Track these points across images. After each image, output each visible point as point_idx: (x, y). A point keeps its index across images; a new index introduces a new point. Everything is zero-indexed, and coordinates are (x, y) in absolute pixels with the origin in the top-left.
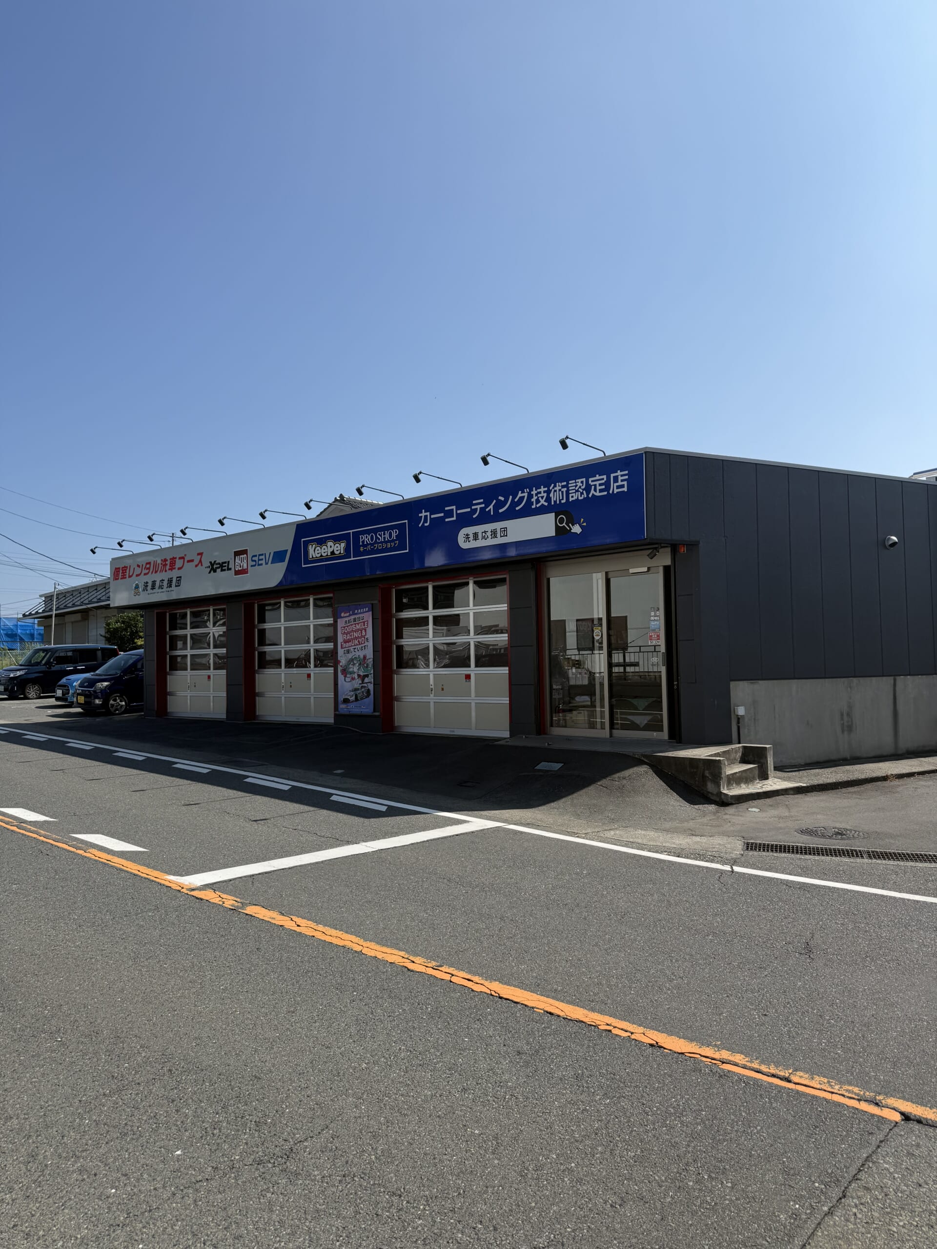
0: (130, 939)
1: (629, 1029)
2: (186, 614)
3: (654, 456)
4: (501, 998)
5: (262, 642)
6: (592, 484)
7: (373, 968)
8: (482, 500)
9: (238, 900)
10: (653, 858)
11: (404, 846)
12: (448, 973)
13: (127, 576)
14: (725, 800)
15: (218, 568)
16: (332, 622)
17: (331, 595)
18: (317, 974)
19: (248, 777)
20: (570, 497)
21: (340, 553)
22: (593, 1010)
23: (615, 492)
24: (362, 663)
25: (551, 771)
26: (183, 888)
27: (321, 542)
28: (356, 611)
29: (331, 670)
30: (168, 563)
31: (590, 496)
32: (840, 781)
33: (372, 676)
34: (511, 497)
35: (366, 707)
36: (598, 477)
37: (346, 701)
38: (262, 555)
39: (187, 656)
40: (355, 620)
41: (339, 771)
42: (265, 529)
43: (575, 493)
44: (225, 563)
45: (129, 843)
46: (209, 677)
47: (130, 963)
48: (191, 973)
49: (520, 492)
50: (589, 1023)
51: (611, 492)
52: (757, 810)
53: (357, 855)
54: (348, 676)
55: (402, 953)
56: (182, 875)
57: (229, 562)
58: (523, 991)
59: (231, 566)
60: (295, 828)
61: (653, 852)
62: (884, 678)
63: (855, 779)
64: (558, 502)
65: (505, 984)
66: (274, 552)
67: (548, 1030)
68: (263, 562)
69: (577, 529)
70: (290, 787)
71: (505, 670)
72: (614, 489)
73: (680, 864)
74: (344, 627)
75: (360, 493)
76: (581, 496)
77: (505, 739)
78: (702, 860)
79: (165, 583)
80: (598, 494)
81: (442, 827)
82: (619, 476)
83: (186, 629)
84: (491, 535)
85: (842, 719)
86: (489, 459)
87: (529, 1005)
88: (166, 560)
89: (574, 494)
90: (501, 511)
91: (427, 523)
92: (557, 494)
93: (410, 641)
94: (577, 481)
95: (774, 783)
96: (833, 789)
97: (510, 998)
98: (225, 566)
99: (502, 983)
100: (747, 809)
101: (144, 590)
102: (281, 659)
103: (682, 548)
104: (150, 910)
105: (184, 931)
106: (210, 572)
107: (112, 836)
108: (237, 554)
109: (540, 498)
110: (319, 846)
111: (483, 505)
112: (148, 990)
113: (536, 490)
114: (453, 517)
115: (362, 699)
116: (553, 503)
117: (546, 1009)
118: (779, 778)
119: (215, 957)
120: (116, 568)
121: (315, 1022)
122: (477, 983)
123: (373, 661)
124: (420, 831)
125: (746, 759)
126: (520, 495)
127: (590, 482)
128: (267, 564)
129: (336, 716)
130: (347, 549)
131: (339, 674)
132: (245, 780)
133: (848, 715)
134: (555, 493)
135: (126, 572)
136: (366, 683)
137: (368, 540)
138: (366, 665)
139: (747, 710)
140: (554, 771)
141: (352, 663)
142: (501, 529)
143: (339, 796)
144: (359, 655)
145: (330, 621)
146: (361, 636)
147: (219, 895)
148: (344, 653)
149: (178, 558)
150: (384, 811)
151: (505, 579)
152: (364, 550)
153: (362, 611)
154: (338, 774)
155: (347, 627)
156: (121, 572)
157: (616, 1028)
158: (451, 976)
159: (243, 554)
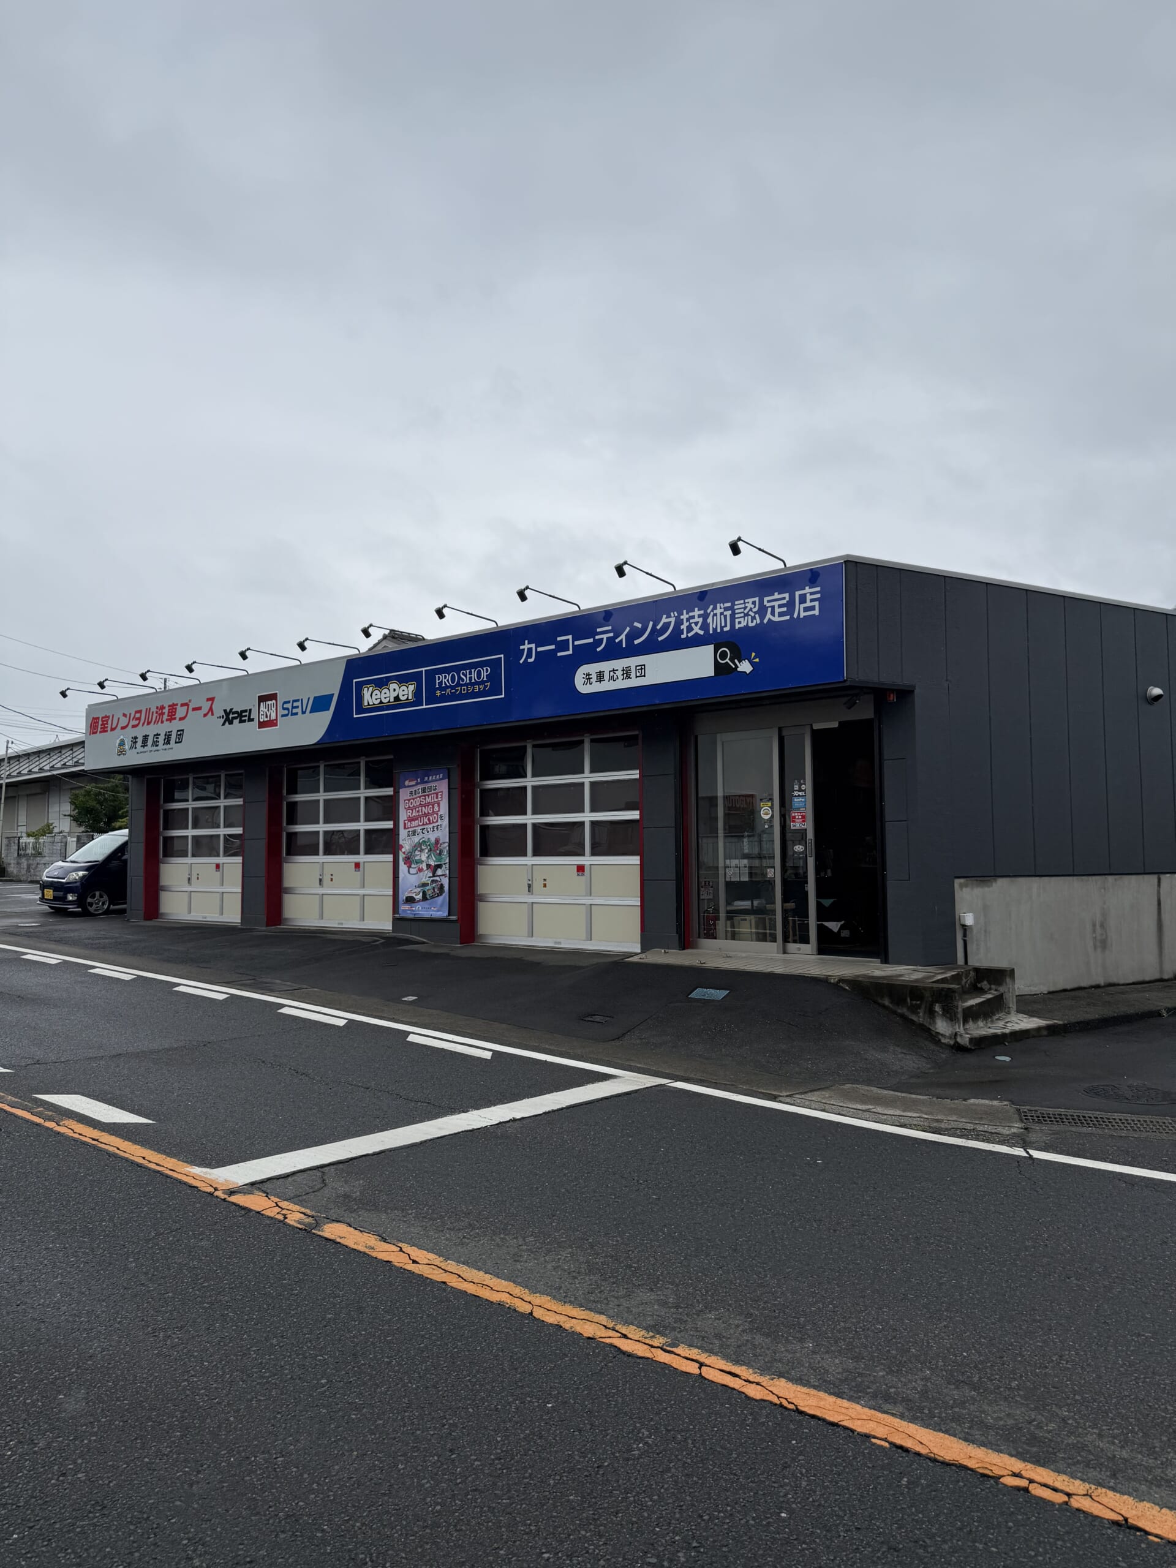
2: (188, 779)
3: (857, 567)
4: (802, 1413)
5: (292, 821)
6: (768, 605)
8: (610, 628)
9: (308, 1211)
10: (907, 1137)
12: (691, 1360)
13: (109, 729)
14: (962, 1044)
15: (236, 718)
16: (392, 793)
17: (392, 757)
19: (284, 1006)
20: (737, 623)
21: (407, 699)
23: (801, 617)
24: (433, 849)
25: (714, 1001)
27: (381, 684)
28: (426, 778)
29: (389, 858)
30: (166, 711)
31: (765, 621)
33: (447, 866)
34: (651, 623)
35: (438, 909)
36: (776, 596)
37: (410, 900)
39: (186, 837)
40: (424, 790)
41: (410, 999)
42: (302, 665)
43: (744, 617)
44: (246, 711)
46: (218, 866)
49: (665, 616)
51: (795, 616)
52: (1008, 1059)
54: (413, 866)
56: (213, 1168)
57: (250, 710)
58: (835, 1398)
59: (254, 715)
60: (367, 1086)
61: (900, 1126)
62: (1146, 877)
63: (1122, 1014)
64: (719, 630)
65: (796, 1382)
67: (918, 1490)
69: (745, 667)
70: (347, 1021)
71: (636, 860)
72: (800, 611)
73: (950, 1146)
74: (409, 800)
75: (440, 614)
76: (752, 622)
77: (636, 954)
79: (161, 739)
80: (776, 619)
81: (580, 1086)
82: (808, 595)
83: (187, 801)
84: (623, 675)
85: (1094, 931)
86: (626, 568)
88: (162, 708)
89: (742, 620)
90: (636, 642)
91: (531, 658)
92: (718, 619)
93: (498, 820)
94: (746, 601)
95: (1019, 1021)
96: (1099, 1028)
97: (818, 1415)
98: (245, 716)
101: (131, 748)
102: (318, 844)
103: (892, 695)
106: (224, 724)
107: (96, 1098)
108: (262, 699)
109: (693, 625)
110: (407, 1116)
111: (611, 634)
113: (687, 613)
114: (569, 650)
115: (432, 897)
116: (711, 632)
118: (1024, 1013)
120: (94, 718)
122: (750, 1382)
123: (449, 846)
124: (552, 1092)
125: (979, 985)
126: (664, 620)
127: (765, 603)
129: (395, 921)
130: (418, 693)
131: (401, 863)
132: (279, 1011)
133: (1102, 926)
134: (715, 617)
135: (107, 724)
136: (439, 876)
137: (448, 680)
138: (438, 852)
139: (976, 919)
140: (719, 1001)
141: (419, 849)
142: (636, 666)
143: (421, 1036)
144: (429, 839)
145: (389, 791)
146: (433, 811)
147: (276, 1203)
148: (409, 835)
149: (179, 705)
150: (489, 1058)
151: (636, 737)
152: (442, 695)
153: (434, 778)
154: (410, 1003)
155: (414, 799)
156: (100, 723)
157: (1035, 1484)
158: (697, 1365)
159: (271, 700)
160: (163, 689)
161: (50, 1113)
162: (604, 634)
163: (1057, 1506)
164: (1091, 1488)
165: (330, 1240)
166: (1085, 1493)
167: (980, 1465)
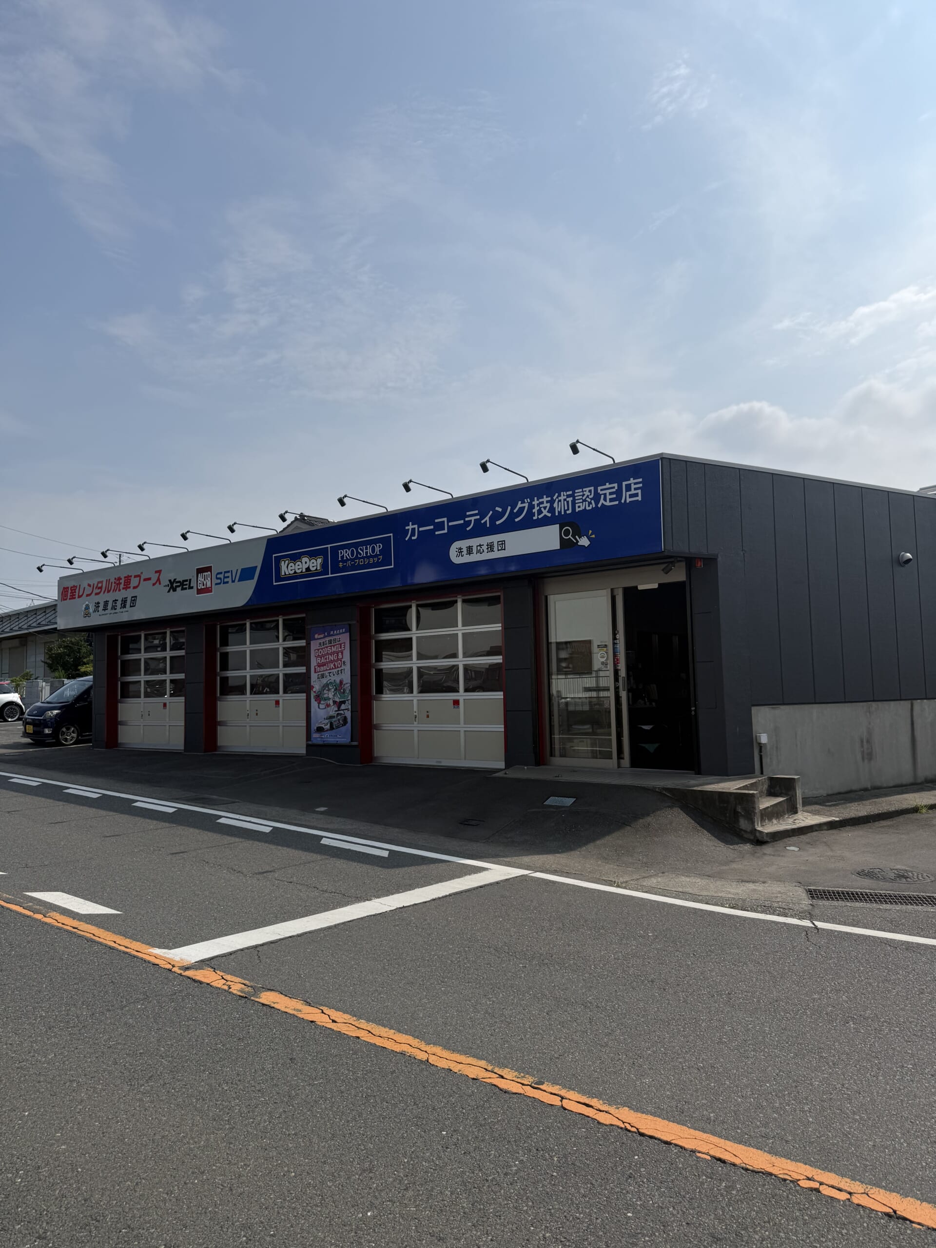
0: (119, 1047)
1: (841, 1186)
2: (140, 637)
3: (670, 462)
4: (642, 1135)
5: (225, 667)
6: (601, 492)
7: (454, 1089)
8: (477, 512)
9: (247, 982)
10: (719, 913)
11: (426, 902)
12: (555, 1094)
13: (77, 596)
14: (760, 838)
15: (179, 586)
16: (305, 644)
17: (304, 615)
18: (383, 1100)
19: (221, 817)
20: (577, 507)
21: (316, 570)
22: (773, 1152)
23: (628, 502)
24: (338, 688)
25: (564, 807)
26: (173, 966)
27: (295, 558)
28: (332, 632)
29: (303, 696)
30: (122, 581)
31: (599, 505)
32: (872, 813)
33: (350, 702)
34: (509, 508)
35: (342, 737)
36: (608, 485)
37: (320, 730)
38: (228, 572)
39: (140, 682)
40: (330, 642)
41: (322, 809)
42: (231, 544)
43: (582, 502)
44: (186, 581)
45: (96, 902)
46: (165, 705)
47: (126, 1088)
48: (211, 1104)
49: (520, 502)
50: (780, 1176)
51: (623, 501)
52: (796, 849)
53: (374, 915)
54: (322, 702)
55: (483, 1063)
56: (170, 949)
57: (190, 580)
58: (666, 1122)
59: (193, 584)
60: (290, 881)
61: (713, 905)
62: (902, 702)
63: (886, 811)
64: (563, 513)
65: (637, 1110)
66: (242, 569)
67: (734, 1192)
68: (229, 580)
69: (584, 542)
70: (272, 828)
71: (499, 695)
72: (626, 498)
73: (753, 920)
74: (318, 650)
75: (342, 502)
76: (589, 506)
77: (501, 770)
78: (773, 914)
79: (119, 604)
80: (608, 503)
81: (459, 877)
82: (632, 485)
83: (140, 653)
84: (488, 549)
85: (862, 746)
86: (488, 465)
87: (686, 1147)
88: (119, 579)
89: (581, 504)
90: (498, 523)
91: (414, 536)
92: (562, 503)
93: (389, 665)
94: (584, 490)
95: (805, 819)
96: (865, 823)
97: (656, 1136)
98: (186, 585)
99: (633, 1109)
100: (785, 847)
101: (94, 611)
102: (245, 685)
103: (699, 563)
104: (137, 1001)
105: (188, 1033)
106: (169, 591)
107: (75, 894)
108: (200, 571)
109: (542, 509)
110: (324, 904)
111: (478, 517)
112: (157, 1137)
113: (538, 500)
114: (444, 530)
115: (338, 727)
116: (557, 514)
117: (712, 1153)
118: (810, 813)
119: (238, 1075)
120: (64, 588)
121: (406, 1189)
122: (601, 1111)
123: (351, 686)
124: (437, 883)
125: (772, 791)
126: (520, 505)
127: (599, 491)
128: (233, 581)
129: (308, 746)
130: (324, 565)
131: (313, 700)
132: (218, 821)
133: (868, 741)
134: (560, 503)
135: (75, 592)
136: (343, 710)
137: (348, 555)
138: (342, 691)
139: (769, 738)
140: (567, 807)
141: (327, 689)
142: (498, 542)
143: (331, 839)
144: (335, 680)
145: (302, 643)
146: (338, 658)
147: (222, 976)
148: (318, 678)
149: (133, 576)
150: (387, 856)
151: (499, 597)
152: (344, 566)
153: (338, 632)
154: (322, 813)
155: (322, 649)
156: (70, 591)
157: (824, 1186)
158: (560, 1098)
159: (207, 572)
160: (118, 564)
161: (38, 907)
162: (472, 517)
163: (842, 1203)
164: (867, 1188)
165: (266, 1005)
166: (863, 1192)
167: (781, 1172)
